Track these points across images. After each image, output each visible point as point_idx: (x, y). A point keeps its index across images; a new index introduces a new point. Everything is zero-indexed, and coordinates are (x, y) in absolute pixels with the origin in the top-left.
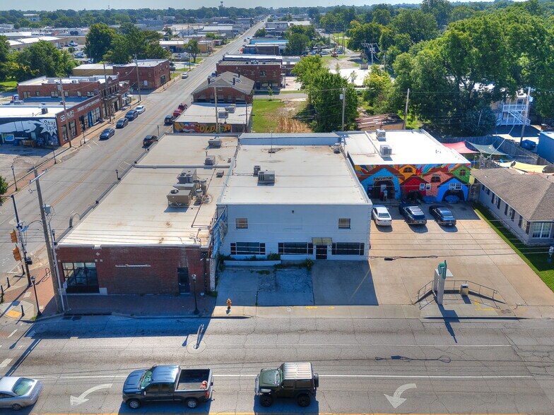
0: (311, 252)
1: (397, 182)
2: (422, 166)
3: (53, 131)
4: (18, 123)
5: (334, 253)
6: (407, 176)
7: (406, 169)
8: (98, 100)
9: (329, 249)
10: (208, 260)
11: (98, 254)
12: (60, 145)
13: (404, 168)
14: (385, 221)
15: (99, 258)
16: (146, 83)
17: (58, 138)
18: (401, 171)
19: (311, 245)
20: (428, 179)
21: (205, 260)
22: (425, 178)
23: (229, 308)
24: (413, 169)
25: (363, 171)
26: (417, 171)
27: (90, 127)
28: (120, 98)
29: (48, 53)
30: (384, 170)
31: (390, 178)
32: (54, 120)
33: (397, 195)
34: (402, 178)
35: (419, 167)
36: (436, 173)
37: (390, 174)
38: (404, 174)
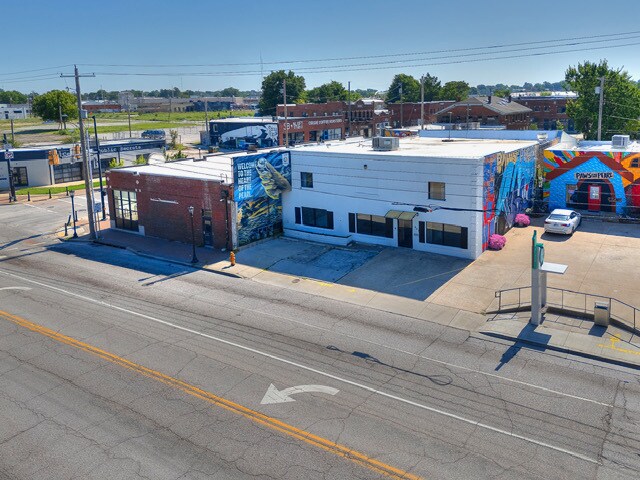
0: (390, 235)
1: (619, 183)
3: (274, 137)
4: (249, 128)
5: (422, 240)
6: (637, 174)
7: (636, 161)
8: (339, 120)
9: (416, 231)
10: (229, 202)
11: (137, 182)
13: (630, 159)
15: (138, 187)
18: (626, 164)
19: (389, 221)
21: (225, 202)
23: (232, 265)
25: (558, 160)
28: (372, 126)
30: (596, 160)
31: (606, 175)
32: (276, 126)
33: (619, 206)
34: (629, 176)
37: (605, 169)
38: (631, 170)
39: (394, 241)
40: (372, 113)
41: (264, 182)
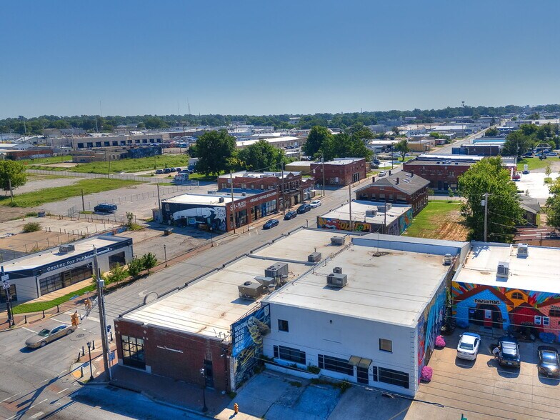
0: (351, 373)
1: (505, 309)
2: (536, 293)
3: (222, 218)
4: (199, 209)
5: (375, 379)
6: (517, 303)
7: (515, 294)
8: (275, 193)
9: (370, 373)
10: (228, 357)
11: (145, 332)
12: (227, 231)
13: (511, 292)
14: (465, 353)
15: (146, 336)
16: (337, 180)
17: (226, 224)
18: (509, 296)
19: (350, 365)
20: (546, 310)
21: (225, 357)
22: (541, 309)
23: (236, 413)
24: (524, 295)
25: (462, 289)
26: (530, 299)
27: (262, 216)
28: (301, 193)
29: (264, 151)
30: (488, 291)
31: (496, 302)
32: (224, 209)
33: (506, 325)
35: (531, 294)
36: (555, 305)
37: (494, 298)
38: (513, 300)
39: (354, 378)
40: (300, 181)
41: (252, 334)
